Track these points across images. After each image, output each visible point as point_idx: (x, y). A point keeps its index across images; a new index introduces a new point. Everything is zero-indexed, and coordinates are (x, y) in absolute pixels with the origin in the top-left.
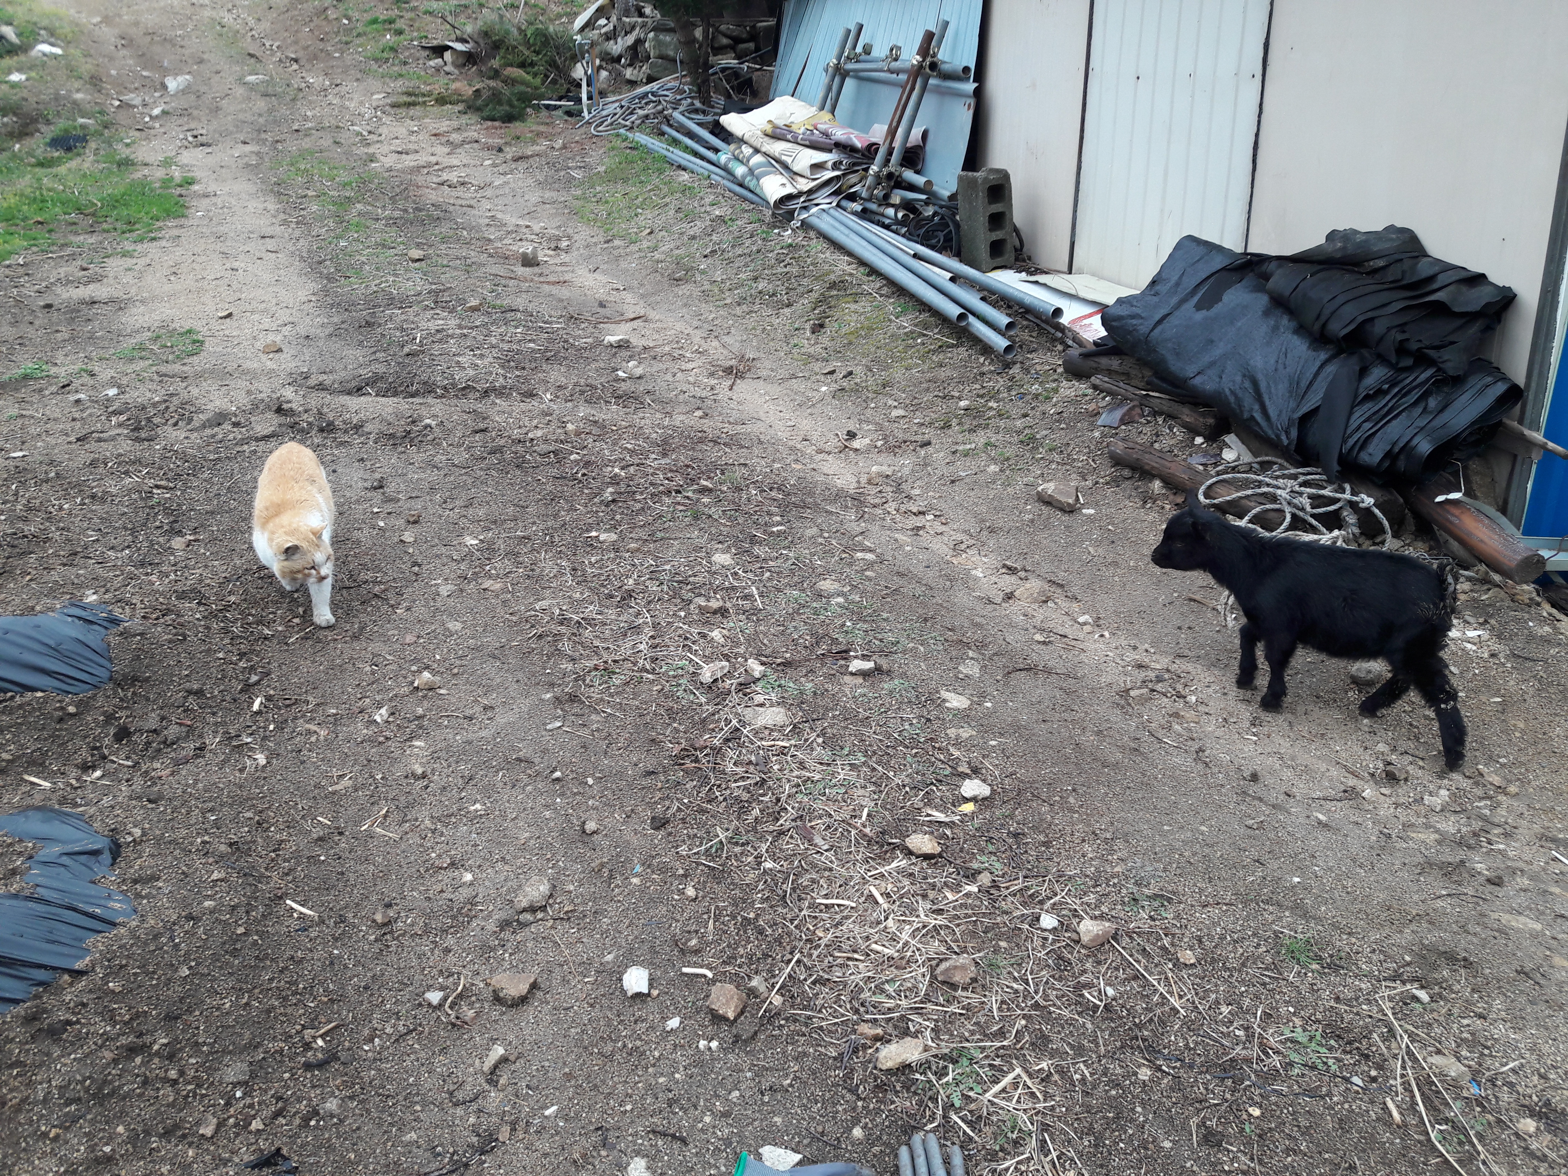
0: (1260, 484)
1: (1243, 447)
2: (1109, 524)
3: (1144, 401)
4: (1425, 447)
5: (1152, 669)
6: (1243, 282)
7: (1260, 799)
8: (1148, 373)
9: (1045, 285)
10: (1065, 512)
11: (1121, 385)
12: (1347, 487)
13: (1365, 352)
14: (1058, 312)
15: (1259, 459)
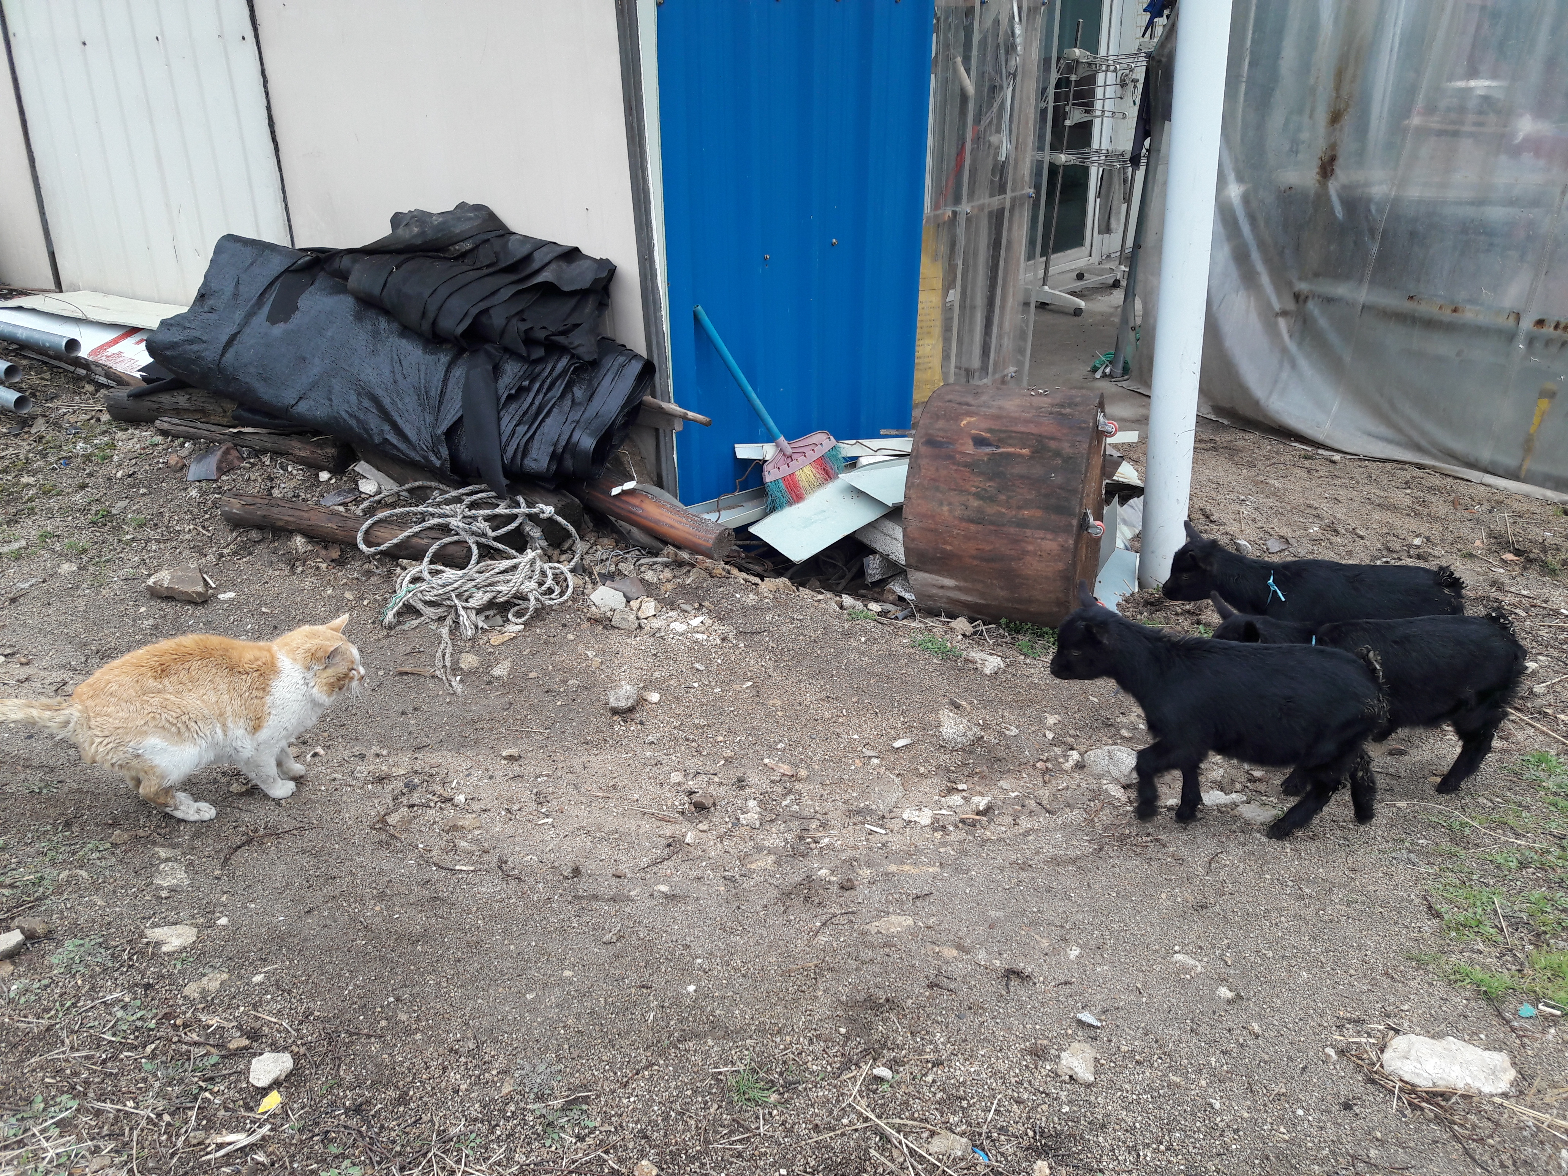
0: (423, 517)
1: (380, 475)
2: (261, 606)
3: (238, 441)
4: (588, 443)
5: (396, 778)
6: (317, 283)
7: (595, 897)
8: (230, 406)
9: (34, 311)
10: (196, 604)
11: (199, 425)
12: (520, 499)
13: (488, 347)
14: (73, 344)
15: (407, 486)
